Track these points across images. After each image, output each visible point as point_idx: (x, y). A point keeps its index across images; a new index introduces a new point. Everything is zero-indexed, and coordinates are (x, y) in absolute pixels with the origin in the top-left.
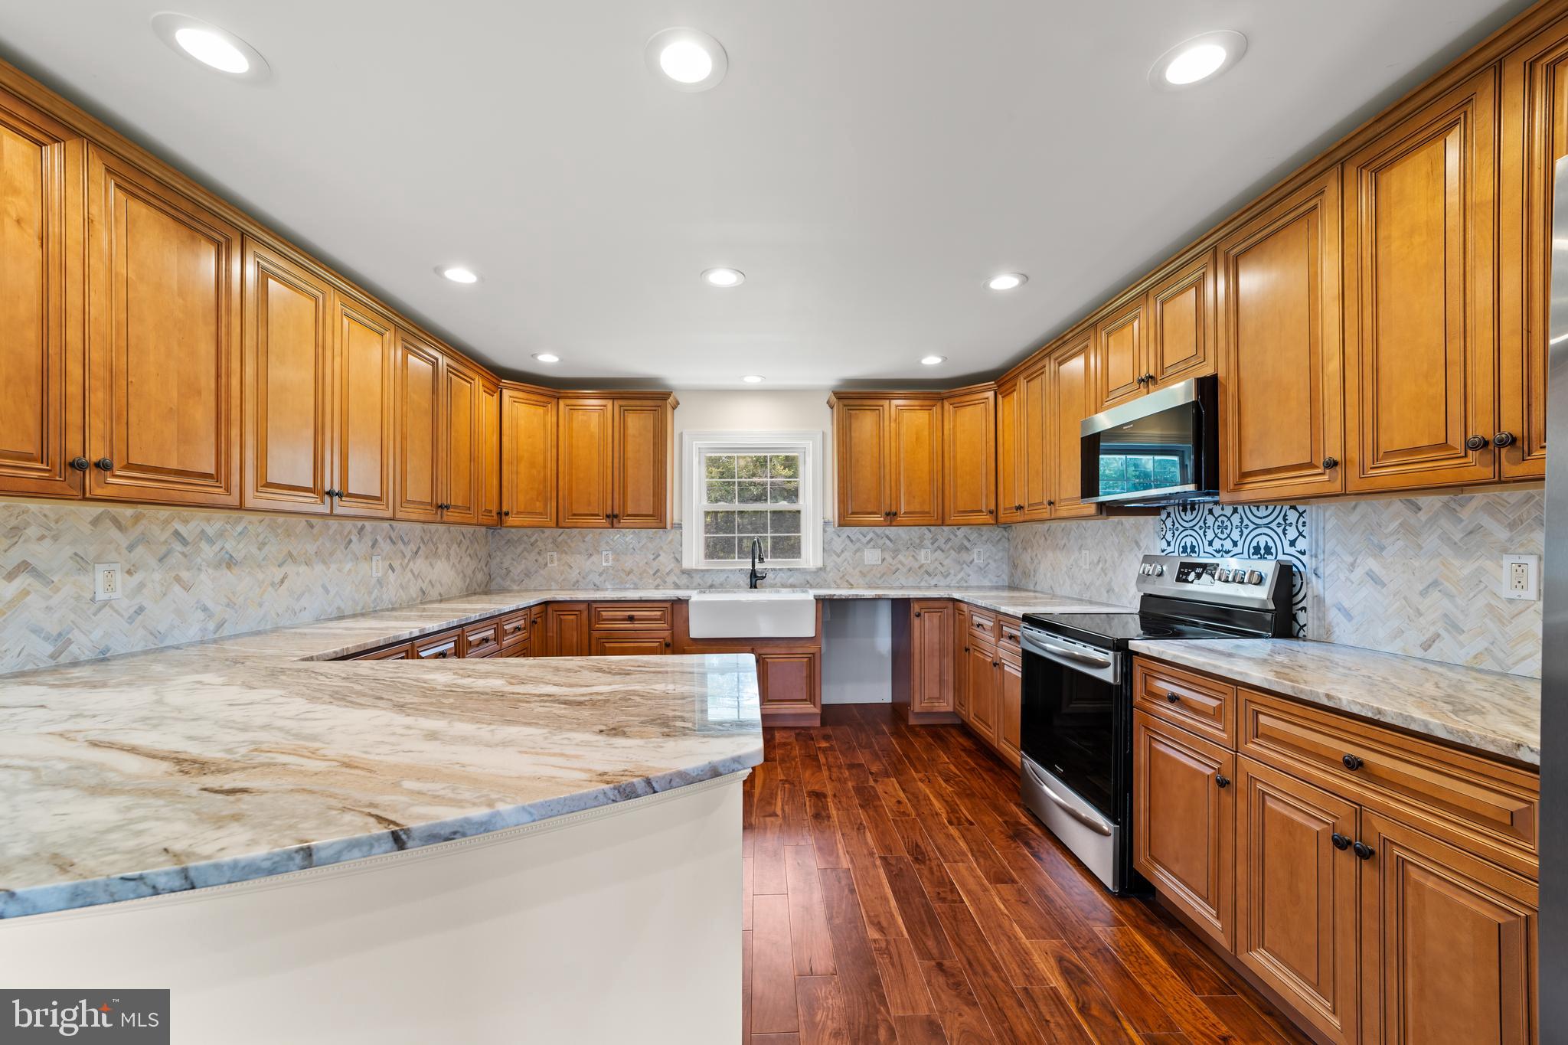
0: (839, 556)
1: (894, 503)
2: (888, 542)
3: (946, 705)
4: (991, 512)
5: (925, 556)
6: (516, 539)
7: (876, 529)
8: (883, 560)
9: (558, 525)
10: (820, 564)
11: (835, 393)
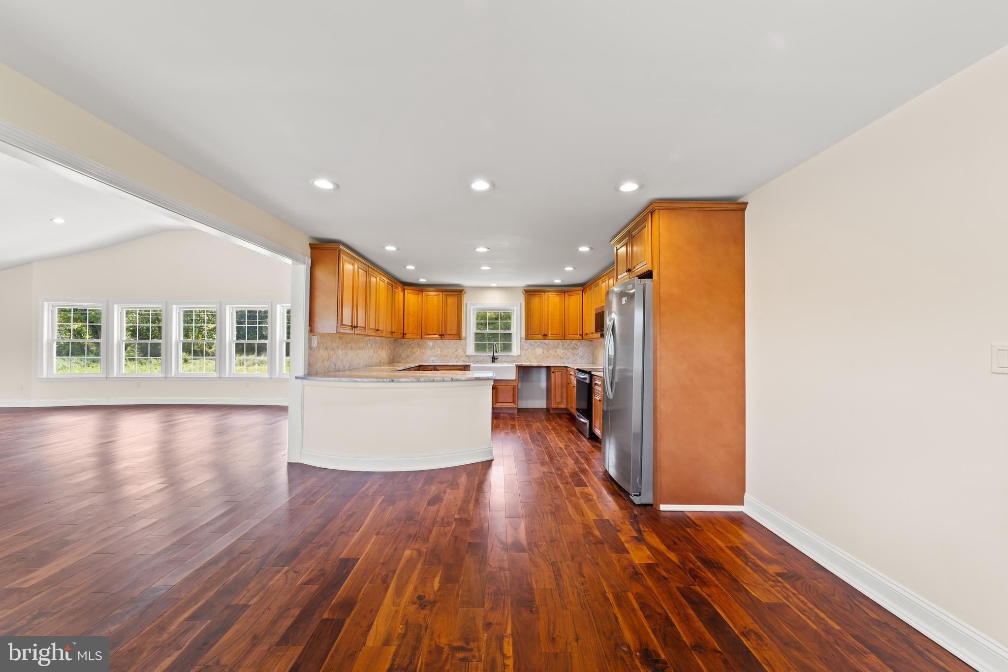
0: (526, 351)
1: (546, 331)
2: (545, 346)
3: (563, 406)
4: (581, 335)
5: (560, 351)
6: (403, 343)
7: (540, 340)
8: (543, 352)
9: (422, 338)
10: (519, 354)
11: (524, 290)
